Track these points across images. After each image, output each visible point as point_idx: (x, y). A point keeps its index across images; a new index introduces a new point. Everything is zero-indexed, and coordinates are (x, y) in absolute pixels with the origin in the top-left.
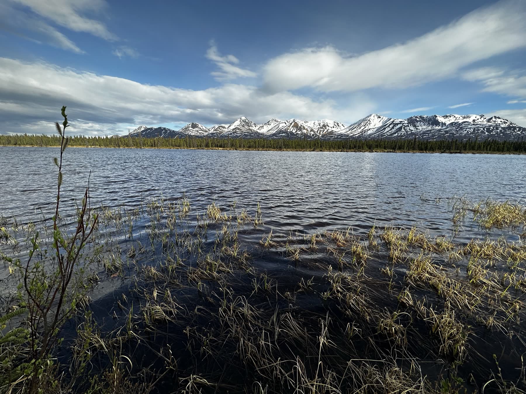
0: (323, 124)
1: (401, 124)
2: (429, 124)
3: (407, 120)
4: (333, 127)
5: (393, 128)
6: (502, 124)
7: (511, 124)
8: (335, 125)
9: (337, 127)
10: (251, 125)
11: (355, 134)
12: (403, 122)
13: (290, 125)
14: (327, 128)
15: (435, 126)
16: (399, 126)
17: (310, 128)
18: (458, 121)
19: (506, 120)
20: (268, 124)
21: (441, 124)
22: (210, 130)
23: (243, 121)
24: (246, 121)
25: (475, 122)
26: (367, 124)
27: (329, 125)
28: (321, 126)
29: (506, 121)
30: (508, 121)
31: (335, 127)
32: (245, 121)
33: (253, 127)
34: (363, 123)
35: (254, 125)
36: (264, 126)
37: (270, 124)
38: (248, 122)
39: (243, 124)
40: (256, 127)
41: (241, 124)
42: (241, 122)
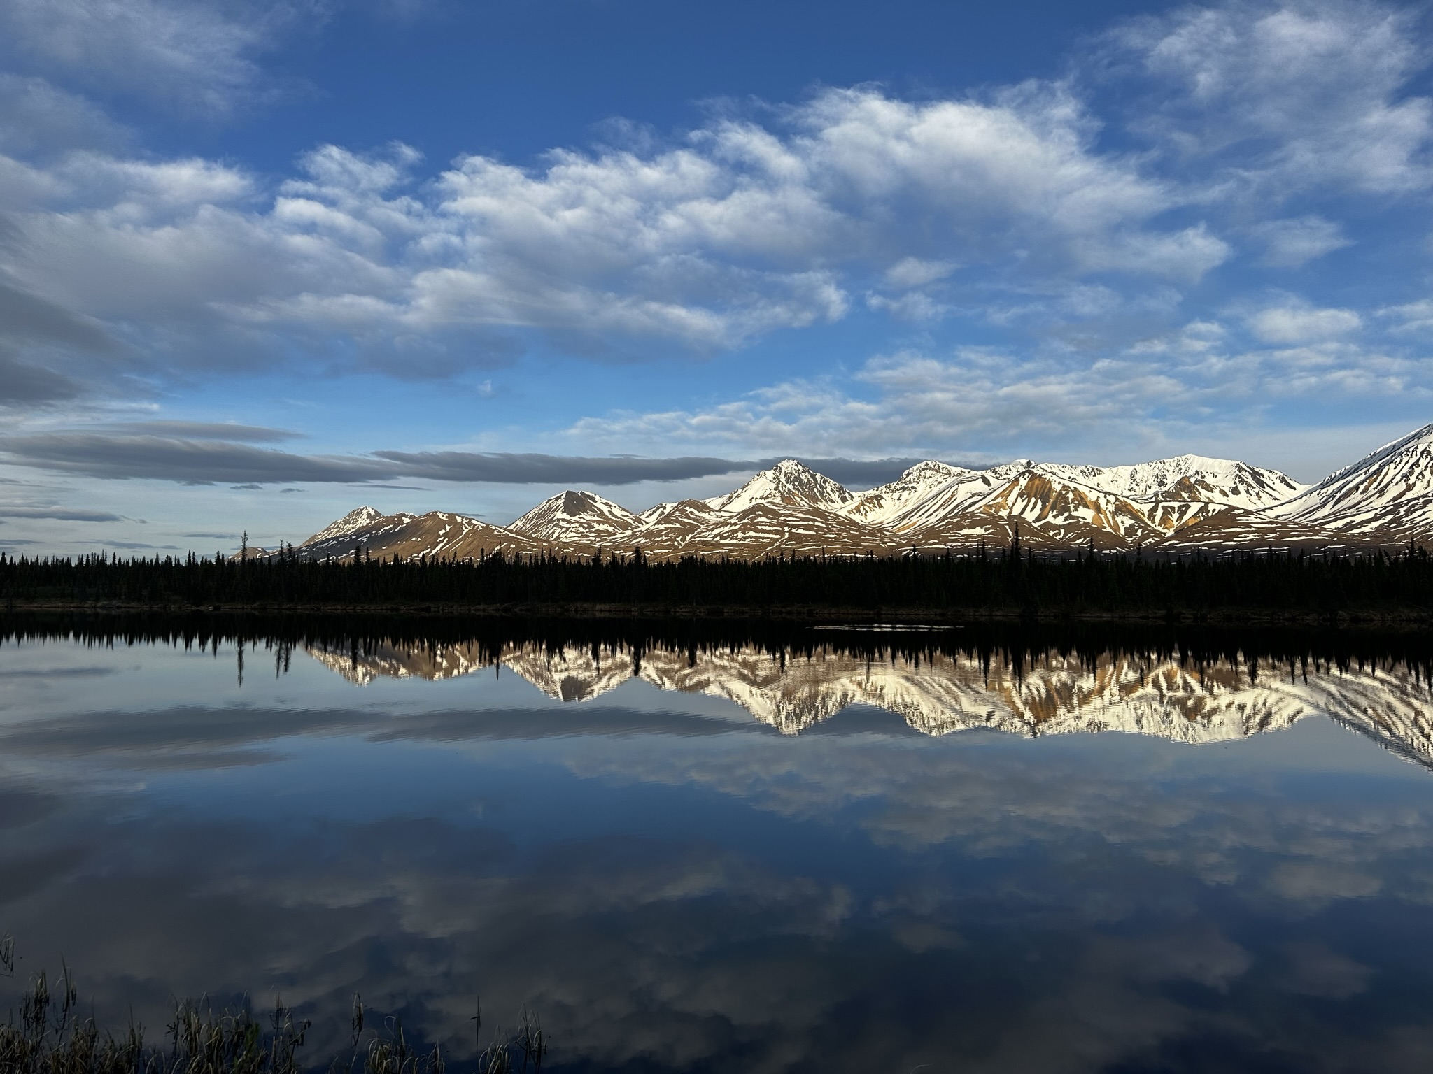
0: (1179, 477)
4: (1235, 491)
8: (1242, 482)
9: (1253, 492)
10: (821, 494)
13: (1011, 489)
14: (1204, 495)
17: (1112, 499)
20: (903, 489)
22: (644, 518)
23: (787, 478)
24: (803, 476)
27: (1209, 480)
28: (1170, 487)
31: (1241, 488)
32: (797, 479)
33: (833, 502)
34: (1392, 466)
35: (837, 494)
36: (882, 497)
37: (913, 487)
38: (809, 481)
39: (789, 490)
40: (847, 503)
41: (780, 492)
42: (778, 484)
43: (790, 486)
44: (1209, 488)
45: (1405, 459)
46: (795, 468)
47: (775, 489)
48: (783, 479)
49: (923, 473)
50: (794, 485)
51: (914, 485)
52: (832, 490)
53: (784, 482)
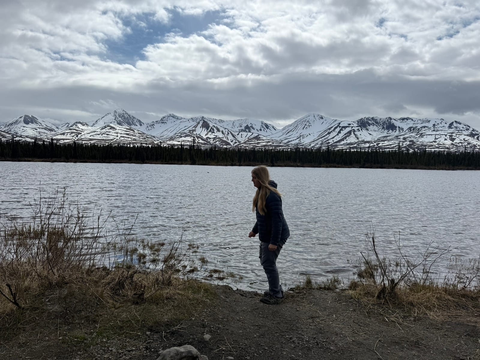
0: (246, 125)
1: (349, 127)
2: (383, 128)
3: (356, 122)
4: (261, 130)
5: (339, 132)
6: (464, 130)
7: (473, 130)
8: (263, 127)
9: (265, 130)
10: (133, 122)
11: (290, 140)
12: (352, 125)
13: (198, 125)
14: (252, 131)
15: (391, 131)
16: (348, 129)
17: (227, 130)
18: (417, 125)
19: (468, 126)
20: (162, 123)
21: (398, 129)
22: (60, 127)
23: (119, 116)
24: (125, 115)
25: (436, 127)
26: (306, 127)
27: (254, 126)
28: (243, 128)
29: (468, 128)
30: (469, 127)
31: (262, 129)
32: (123, 116)
33: (137, 125)
34: (300, 125)
35: (138, 123)
36: (154, 125)
37: (165, 122)
38: (127, 117)
39: (120, 120)
40: (142, 126)
41: (116, 120)
42: (116, 117)
43: (120, 119)
44: (254, 129)
45: (303, 123)
46: (122, 112)
47: (115, 120)
48: (117, 116)
49: (169, 118)
50: (122, 118)
51: (166, 121)
52: (136, 121)
53: (118, 117)
